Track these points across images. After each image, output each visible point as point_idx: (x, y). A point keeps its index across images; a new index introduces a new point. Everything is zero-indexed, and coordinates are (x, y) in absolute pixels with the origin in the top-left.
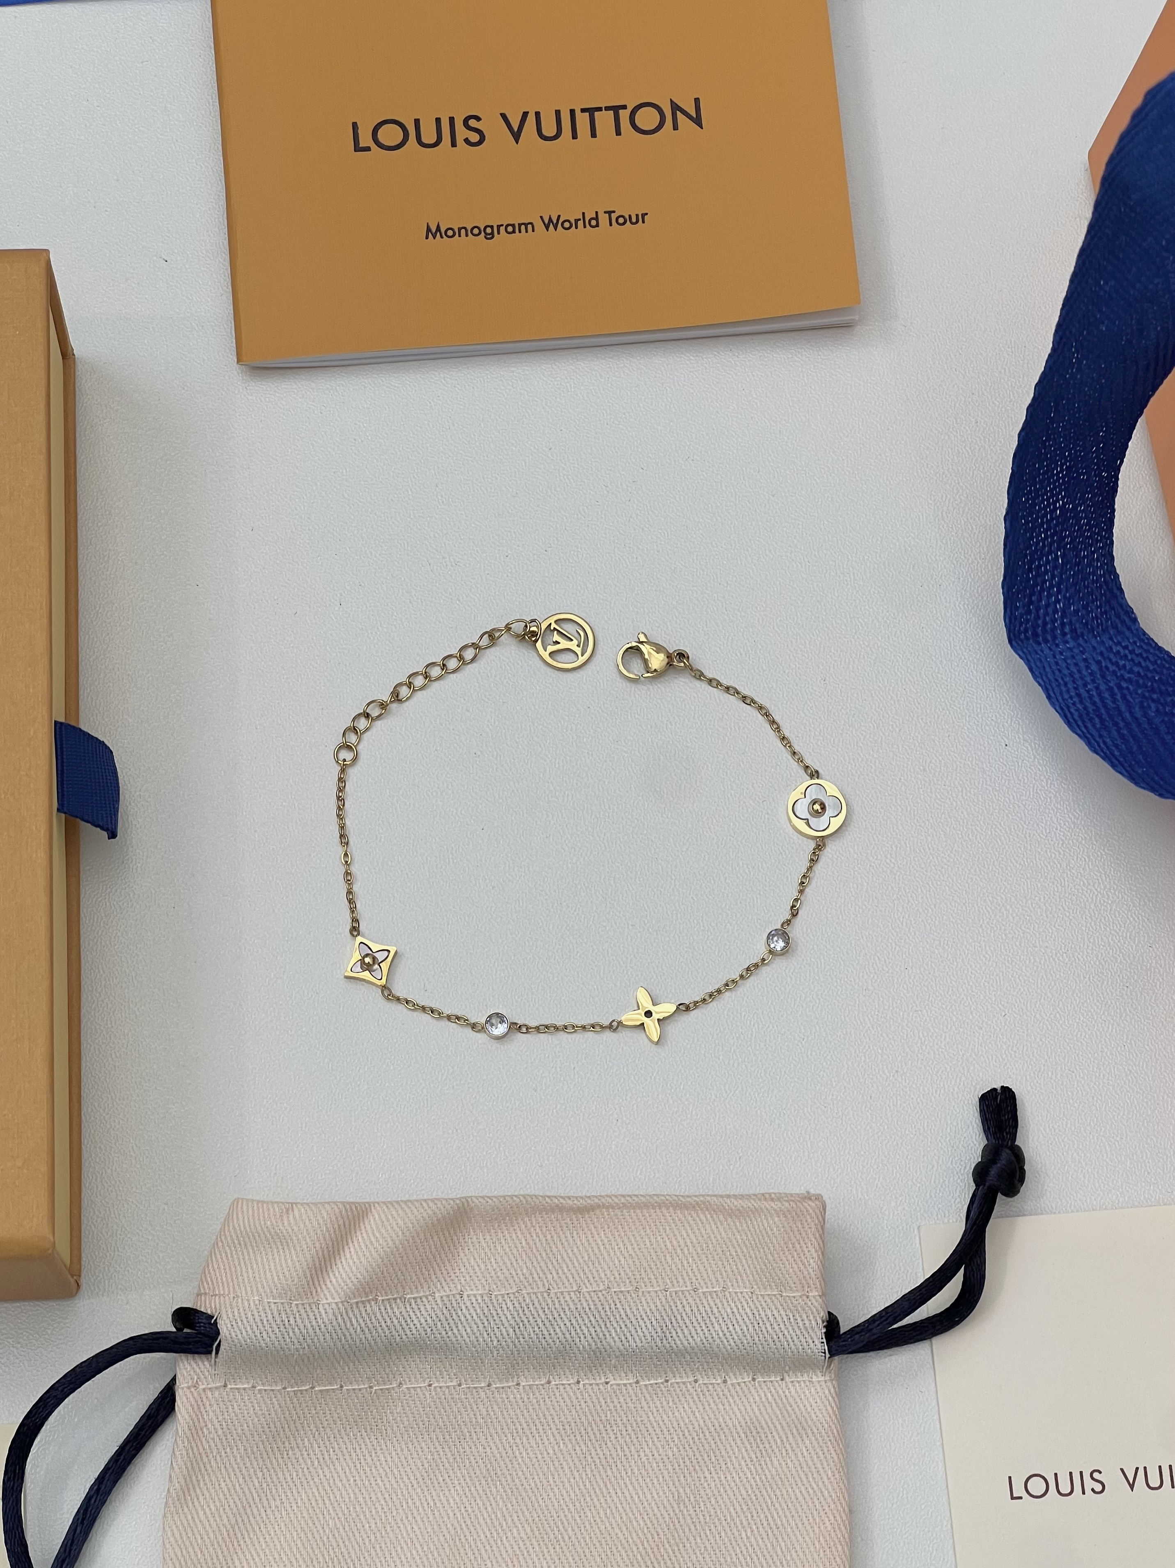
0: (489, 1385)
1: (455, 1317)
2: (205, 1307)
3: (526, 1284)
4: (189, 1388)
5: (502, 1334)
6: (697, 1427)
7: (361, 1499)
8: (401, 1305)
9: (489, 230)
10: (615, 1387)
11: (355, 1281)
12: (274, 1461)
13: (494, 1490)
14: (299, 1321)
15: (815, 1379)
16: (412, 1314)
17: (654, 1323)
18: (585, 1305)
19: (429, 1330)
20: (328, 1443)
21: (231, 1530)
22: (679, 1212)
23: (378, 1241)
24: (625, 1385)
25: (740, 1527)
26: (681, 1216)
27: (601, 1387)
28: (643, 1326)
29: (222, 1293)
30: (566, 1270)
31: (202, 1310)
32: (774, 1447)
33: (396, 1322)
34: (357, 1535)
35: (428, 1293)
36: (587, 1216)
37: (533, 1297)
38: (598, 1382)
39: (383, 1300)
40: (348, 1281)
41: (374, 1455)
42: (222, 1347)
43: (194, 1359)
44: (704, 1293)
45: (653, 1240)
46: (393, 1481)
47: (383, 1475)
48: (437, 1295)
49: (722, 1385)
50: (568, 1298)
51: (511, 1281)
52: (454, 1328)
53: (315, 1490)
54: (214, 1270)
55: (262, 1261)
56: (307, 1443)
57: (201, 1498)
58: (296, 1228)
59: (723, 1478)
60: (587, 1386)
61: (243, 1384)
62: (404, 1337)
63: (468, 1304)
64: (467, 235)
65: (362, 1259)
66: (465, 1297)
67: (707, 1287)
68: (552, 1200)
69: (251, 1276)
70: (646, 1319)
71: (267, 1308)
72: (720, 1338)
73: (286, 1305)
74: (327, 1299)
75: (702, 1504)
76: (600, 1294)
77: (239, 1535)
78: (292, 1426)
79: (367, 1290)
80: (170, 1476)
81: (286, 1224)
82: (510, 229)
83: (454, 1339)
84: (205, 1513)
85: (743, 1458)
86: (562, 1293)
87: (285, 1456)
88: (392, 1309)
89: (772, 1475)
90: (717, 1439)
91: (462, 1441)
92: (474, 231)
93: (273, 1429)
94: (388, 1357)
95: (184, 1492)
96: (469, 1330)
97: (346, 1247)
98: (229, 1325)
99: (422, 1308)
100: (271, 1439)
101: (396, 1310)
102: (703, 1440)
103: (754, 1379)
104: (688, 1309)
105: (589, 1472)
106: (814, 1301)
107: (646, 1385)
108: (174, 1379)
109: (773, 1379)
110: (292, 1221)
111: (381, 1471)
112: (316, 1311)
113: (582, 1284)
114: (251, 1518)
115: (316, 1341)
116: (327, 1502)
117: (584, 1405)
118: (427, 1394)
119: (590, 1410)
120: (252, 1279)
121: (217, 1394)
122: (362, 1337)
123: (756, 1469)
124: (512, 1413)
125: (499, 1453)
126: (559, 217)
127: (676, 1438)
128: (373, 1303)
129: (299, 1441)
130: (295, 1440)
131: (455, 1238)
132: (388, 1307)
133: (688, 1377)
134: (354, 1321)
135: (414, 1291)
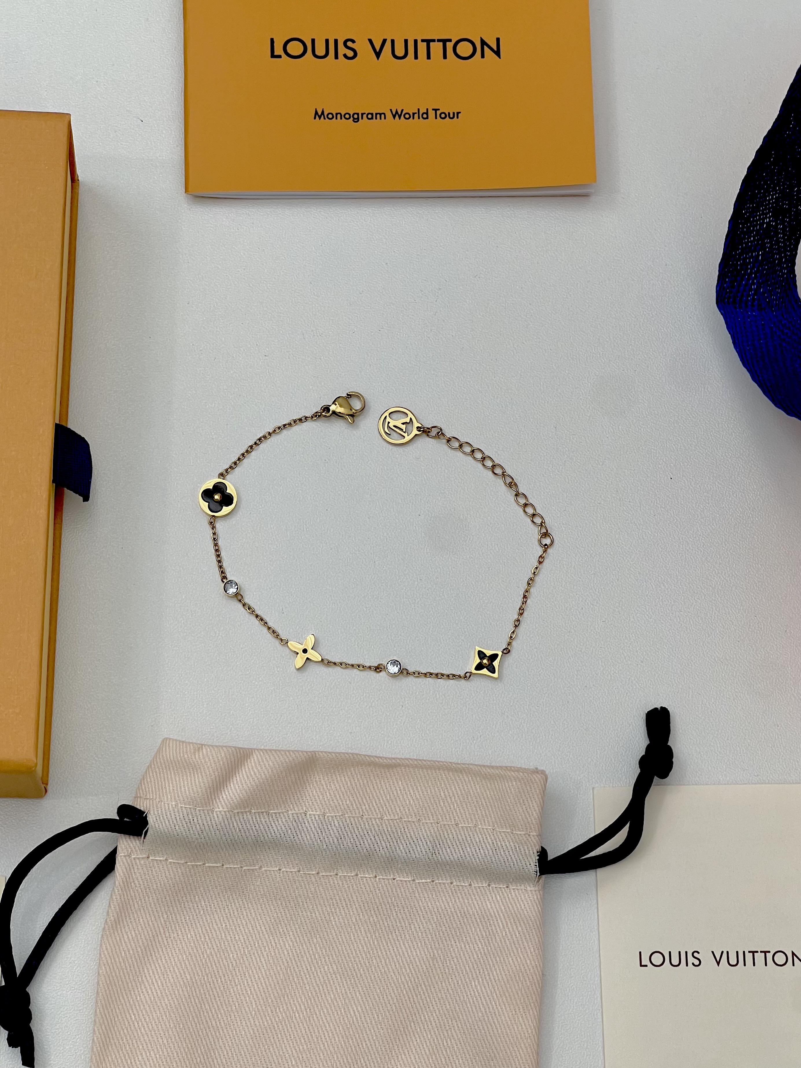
0: (318, 873)
1: (300, 827)
2: (140, 805)
3: (348, 811)
4: (125, 856)
5: (329, 842)
6: (449, 913)
7: (229, 938)
8: (266, 817)
9: (356, 116)
10: (399, 882)
11: (238, 799)
12: (175, 908)
13: (315, 940)
14: (200, 821)
15: (529, 889)
16: (272, 823)
17: (429, 843)
18: (385, 828)
19: (282, 835)
20: (210, 900)
21: (144, 950)
22: (451, 773)
23: (255, 774)
24: (406, 881)
25: (471, 980)
26: (452, 776)
27: (390, 881)
28: (421, 845)
29: (151, 797)
30: (374, 804)
31: (138, 807)
32: (498, 930)
33: (262, 827)
34: (225, 961)
35: (284, 811)
36: (391, 770)
37: (352, 819)
38: (389, 878)
39: (255, 812)
40: (234, 799)
41: (239, 910)
42: (149, 832)
43: (129, 838)
44: (462, 827)
45: (433, 791)
46: (251, 929)
47: (244, 924)
48: (290, 812)
49: (468, 887)
50: (374, 822)
51: (338, 808)
52: (299, 835)
53: (200, 929)
54: (147, 783)
55: (179, 780)
56: (197, 899)
57: (127, 927)
58: (203, 761)
59: (463, 946)
60: (381, 880)
61: (159, 857)
62: (266, 838)
63: (310, 820)
64: (341, 119)
65: (244, 785)
66: (308, 816)
67: (465, 824)
68: (369, 758)
69: (171, 788)
70: (423, 840)
71: (180, 810)
72: (470, 857)
73: (192, 809)
74: (219, 809)
75: (448, 962)
76: (395, 822)
77: (149, 953)
78: (189, 887)
79: (246, 805)
80: (108, 911)
81: (197, 758)
83: (298, 842)
84: (128, 937)
85: (477, 935)
86: (371, 819)
87: (182, 906)
88: (260, 818)
89: (495, 948)
90: (462, 921)
91: (297, 907)
92: (346, 116)
93: (176, 888)
94: (254, 849)
95: (116, 923)
96: (308, 837)
97: (234, 777)
98: (155, 819)
99: (279, 820)
100: (174, 894)
101: (263, 819)
102: (452, 921)
103: (489, 885)
104: (451, 836)
105: (377, 934)
106: (533, 839)
107: (419, 883)
108: (114, 852)
109: (501, 886)
110: (201, 756)
111: (243, 921)
112: (212, 816)
113: (384, 814)
114: (158, 944)
115: (210, 834)
116: (207, 937)
117: (378, 891)
118: (278, 875)
119: (381, 895)
120: (171, 791)
121: (142, 862)
122: (239, 834)
123: (485, 942)
124: (331, 893)
125: (321, 917)
126: (402, 110)
127: (435, 918)
128: (248, 814)
129: (192, 897)
130: (190, 896)
131: (305, 777)
132: (258, 817)
133: (446, 880)
134: (235, 824)
135: (276, 807)
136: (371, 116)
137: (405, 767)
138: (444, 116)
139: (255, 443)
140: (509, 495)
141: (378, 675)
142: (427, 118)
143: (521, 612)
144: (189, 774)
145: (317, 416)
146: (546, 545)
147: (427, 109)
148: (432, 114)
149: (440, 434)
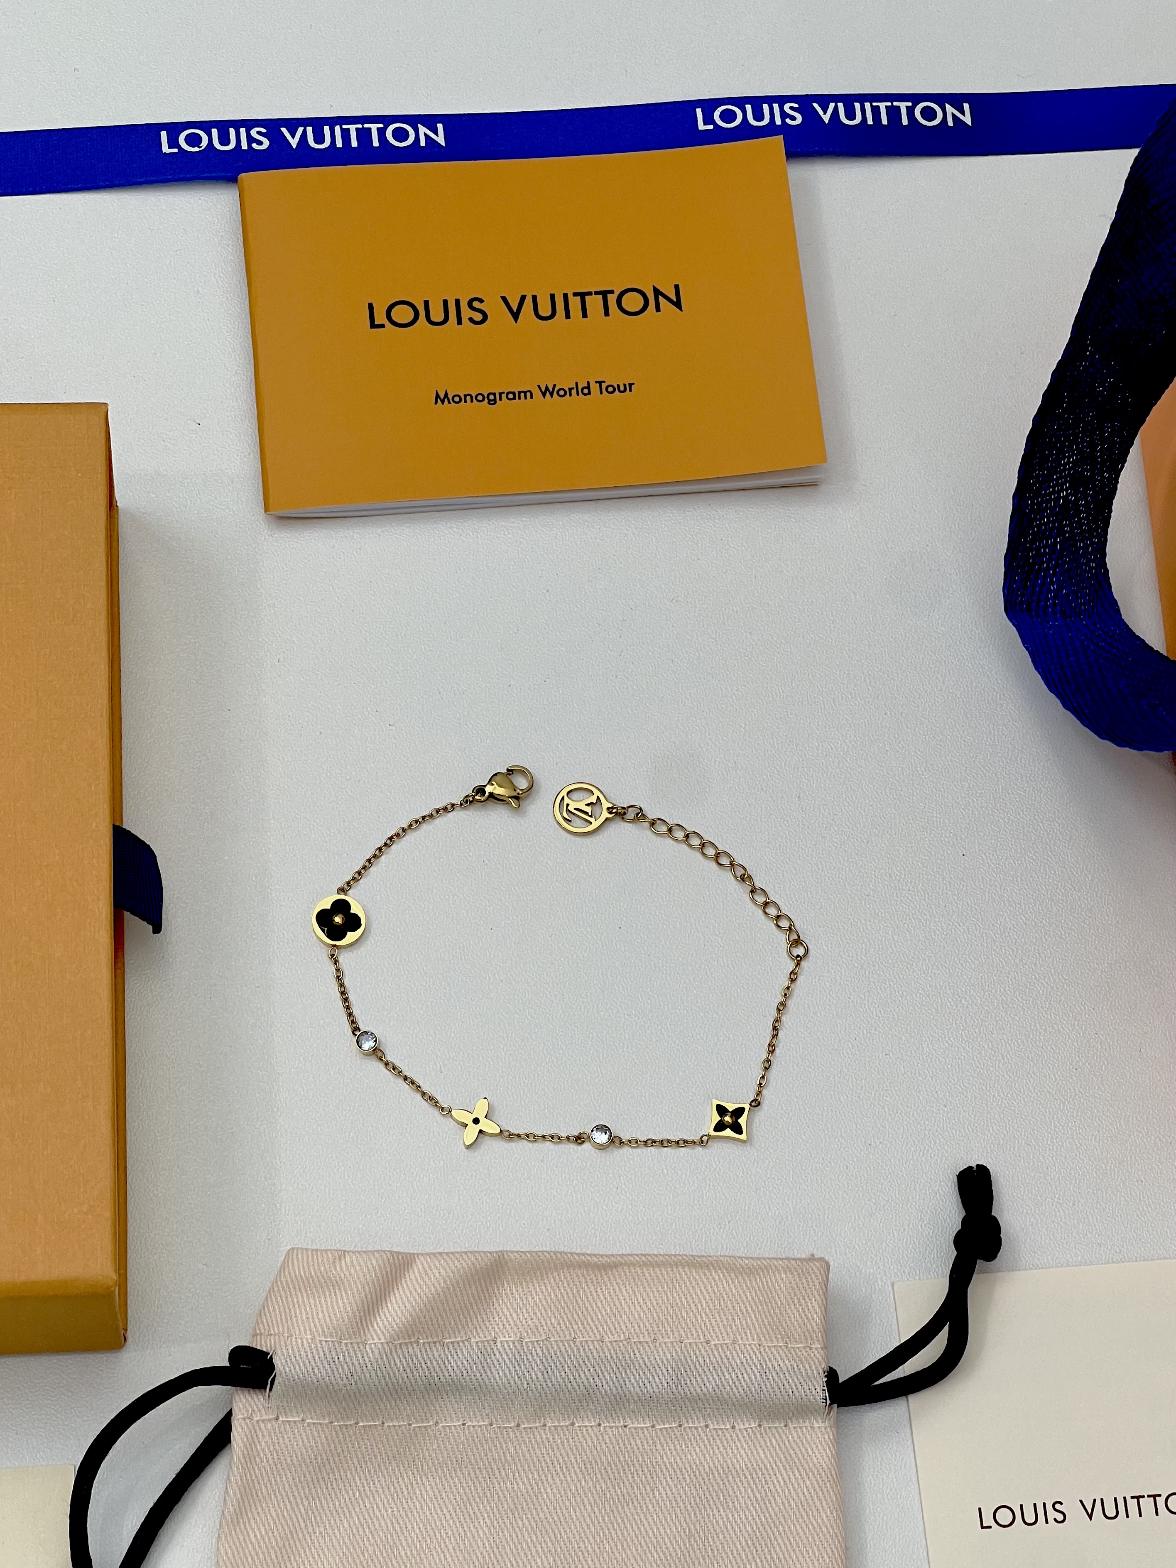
0: (518, 1425)
1: (489, 1360)
2: (261, 1345)
3: (555, 1333)
4: (244, 1419)
5: (531, 1378)
6: (707, 1469)
7: (398, 1529)
8: (440, 1348)
9: (491, 397)
10: (633, 1430)
11: (400, 1324)
12: (319, 1490)
13: (520, 1523)
14: (348, 1359)
15: (816, 1425)
16: (450, 1358)
17: (670, 1370)
18: (607, 1354)
19: (465, 1372)
20: (368, 1476)
21: (278, 1552)
22: (694, 1271)
23: (421, 1288)
24: (642, 1428)
25: (745, 1561)
26: (695, 1275)
27: (620, 1429)
28: (660, 1374)
29: (277, 1332)
30: (590, 1322)
31: (258, 1348)
32: (778, 1487)
33: (435, 1363)
34: (394, 1562)
35: (464, 1339)
36: (610, 1273)
37: (561, 1344)
38: (618, 1425)
39: (424, 1343)
40: (394, 1324)
41: (410, 1489)
42: (276, 1382)
43: (249, 1393)
44: (715, 1345)
45: (670, 1297)
46: (428, 1513)
47: (418, 1507)
48: (473, 1340)
49: (730, 1430)
50: (591, 1347)
52: (488, 1371)
53: (356, 1518)
54: (270, 1313)
55: (315, 1303)
56: (349, 1476)
57: (252, 1522)
58: (347, 1273)
59: (730, 1515)
60: (607, 1428)
61: (293, 1416)
62: (442, 1378)
63: (501, 1350)
64: (472, 401)
65: (407, 1304)
66: (499, 1344)
67: (718, 1340)
68: (579, 1257)
69: (304, 1317)
70: (663, 1368)
71: (319, 1346)
72: (730, 1386)
73: (336, 1343)
74: (373, 1340)
75: (710, 1540)
76: (621, 1344)
79: (410, 1333)
80: (225, 1500)
81: (338, 1268)
82: (511, 396)
83: (487, 1382)
84: (255, 1536)
85: (749, 1497)
86: (587, 1342)
87: (329, 1485)
88: (432, 1351)
89: (775, 1513)
90: (726, 1480)
91: (492, 1477)
92: (478, 398)
93: (319, 1460)
94: (426, 1396)
95: (237, 1515)
96: (501, 1374)
97: (392, 1293)
98: (283, 1361)
99: (459, 1352)
100: (317, 1470)
101: (435, 1352)
102: (712, 1481)
103: (760, 1426)
104: (700, 1359)
105: (607, 1507)
106: (816, 1352)
107: (661, 1429)
108: (229, 1414)
109: (777, 1425)
110: (344, 1267)
111: (417, 1503)
112: (364, 1350)
113: (604, 1335)
114: (297, 1542)
115: (362, 1377)
116: (367, 1530)
117: (604, 1446)
118: (461, 1432)
119: (609, 1451)
120: (305, 1320)
121: (269, 1426)
122: (405, 1375)
123: (760, 1507)
124: (538, 1453)
125: (526, 1488)
126: (554, 386)
127: (688, 1478)
128: (415, 1345)
129: (342, 1474)
130: (339, 1472)
131: (490, 1289)
132: (428, 1349)
133: (699, 1423)
134: (397, 1361)
135: (452, 1335)
136: (513, 396)
137: (629, 1266)
138: (613, 389)
139: (386, 844)
140: (741, 892)
141: (580, 1148)
142: (589, 393)
143: (772, 1048)
144: (328, 1293)
145: (468, 802)
146: (798, 956)
147: (588, 383)
148: (595, 388)
149: (640, 815)
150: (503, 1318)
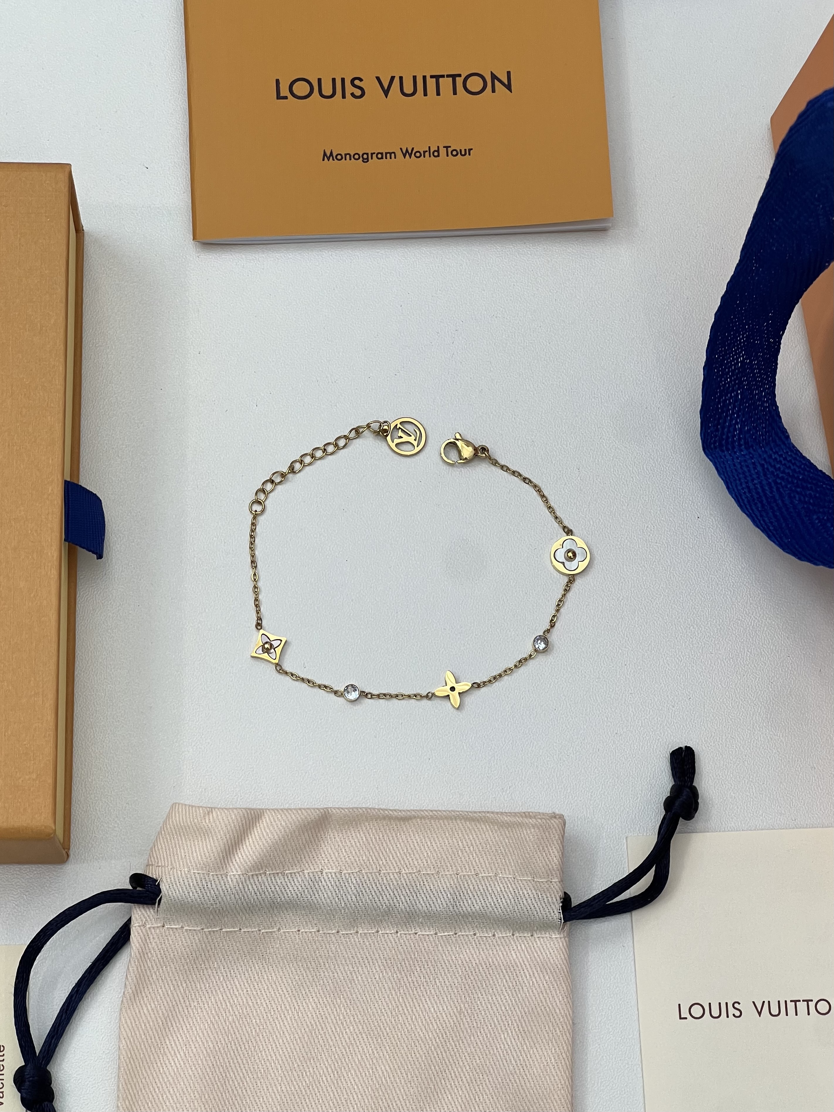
0: (338, 932)
1: (317, 886)
2: (152, 873)
3: (365, 867)
4: (139, 926)
5: (348, 899)
6: (474, 965)
7: (251, 1004)
8: (281, 877)
9: (365, 156)
10: (421, 936)
11: (252, 861)
12: (194, 976)
13: (339, 1001)
14: (214, 886)
15: (553, 936)
16: (288, 883)
17: (449, 895)
18: (404, 882)
19: (299, 895)
20: (230, 966)
21: (164, 1021)
22: (468, 823)
23: (267, 835)
24: (428, 935)
25: (500, 1032)
26: (469, 825)
27: (412, 936)
28: (441, 897)
29: (163, 865)
30: (391, 859)
31: (150, 875)
32: (525, 980)
33: (278, 888)
34: (247, 1027)
35: (299, 870)
36: (407, 823)
37: (370, 875)
38: (410, 932)
39: (270, 874)
40: (247, 861)
41: (260, 974)
42: (162, 901)
43: (144, 908)
44: (482, 877)
45: (450, 841)
46: (272, 993)
47: (266, 988)
48: (306, 871)
49: (492, 938)
50: (392, 877)
51: (355, 864)
52: (316, 894)
53: (220, 996)
54: (159, 850)
55: (191, 845)
56: (216, 966)
57: (145, 999)
58: (214, 825)
59: (490, 998)
60: (403, 935)
61: (175, 925)
62: (283, 899)
63: (326, 878)
64: (350, 159)
65: (257, 846)
66: (324, 874)
67: (485, 873)
68: (384, 812)
69: (183, 855)
70: (443, 893)
71: (193, 876)
72: (492, 907)
73: (205, 875)
74: (233, 872)
75: (476, 1015)
76: (414, 875)
77: (170, 1024)
78: (207, 954)
79: (260, 867)
80: (125, 984)
81: (207, 822)
82: (380, 156)
83: (316, 902)
84: (148, 1009)
85: (504, 986)
86: (389, 873)
87: (202, 974)
88: (275, 880)
89: (522, 998)
90: (488, 973)
91: (319, 968)
92: (356, 157)
93: (194, 955)
94: (271, 911)
95: (134, 995)
96: (326, 896)
97: (246, 838)
98: (167, 887)
99: (295, 880)
100: (192, 962)
101: (278, 880)
102: (478, 973)
103: (513, 935)
104: (471, 886)
105: (402, 991)
106: (555, 885)
107: (441, 936)
108: (130, 920)
109: (526, 935)
110: (211, 820)
111: (265, 985)
112: (226, 879)
113: (402, 868)
114: (178, 1013)
115: (225, 899)
116: (228, 1004)
117: (400, 948)
118: (297, 936)
119: (404, 951)
120: (183, 857)
121: (158, 931)
122: (255, 897)
123: (512, 993)
124: (353, 951)
125: (343, 977)
126: (413, 149)
127: (460, 971)
128: (263, 875)
129: (211, 964)
130: (209, 963)
131: (319, 835)
132: (273, 878)
133: (469, 932)
134: (250, 887)
135: (291, 868)
137: (421, 819)
138: (456, 153)
142: (438, 155)
144: (199, 838)
147: (438, 147)
148: (443, 151)
150: (328, 855)
